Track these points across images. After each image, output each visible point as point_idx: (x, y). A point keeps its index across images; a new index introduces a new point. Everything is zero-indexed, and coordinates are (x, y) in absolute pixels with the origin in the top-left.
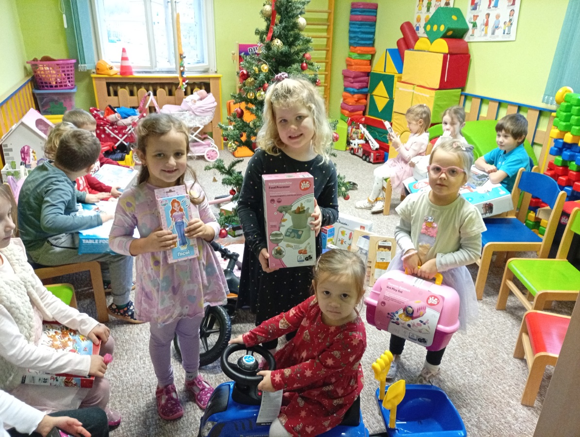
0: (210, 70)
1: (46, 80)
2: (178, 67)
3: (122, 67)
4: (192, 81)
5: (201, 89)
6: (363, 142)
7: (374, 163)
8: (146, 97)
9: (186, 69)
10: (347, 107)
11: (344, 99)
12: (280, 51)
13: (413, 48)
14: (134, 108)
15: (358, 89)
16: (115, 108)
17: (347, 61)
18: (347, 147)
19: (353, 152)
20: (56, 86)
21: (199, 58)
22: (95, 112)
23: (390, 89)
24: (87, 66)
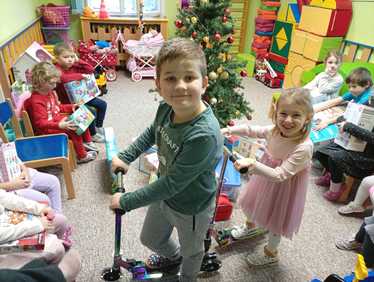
0: (161, 16)
1: (50, 21)
2: (139, 13)
3: (101, 12)
4: (148, 24)
5: (154, 29)
6: (265, 71)
7: (272, 88)
8: (116, 34)
9: (144, 15)
10: (256, 45)
11: (255, 40)
12: (207, 6)
13: (309, 4)
14: (108, 41)
15: (265, 33)
16: (95, 41)
17: (259, 11)
18: (254, 74)
19: (258, 78)
20: (56, 25)
21: (154, 7)
22: (82, 43)
23: (289, 34)
24: (78, 11)
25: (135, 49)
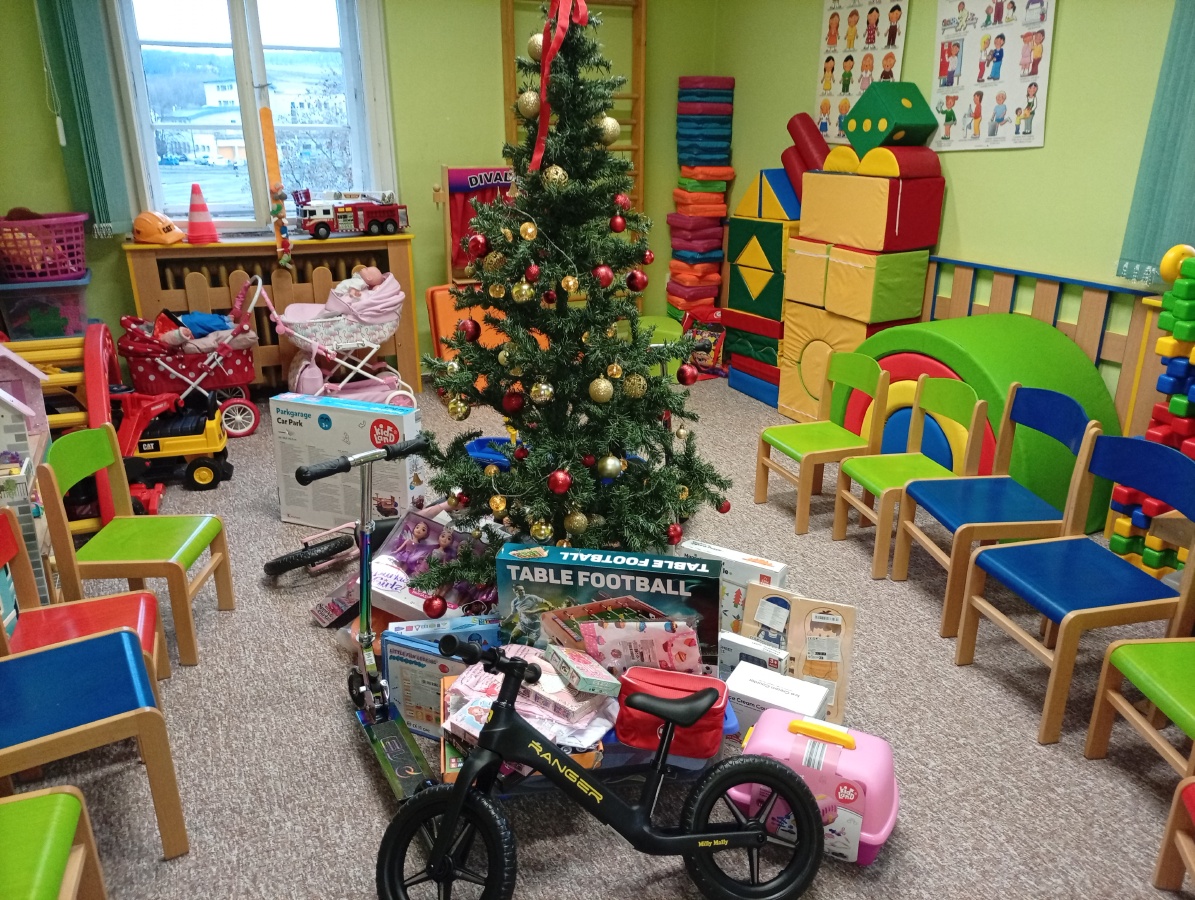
3: (192, 226)
5: (368, 265)
8: (247, 289)
10: (680, 290)
11: (674, 275)
12: (563, 191)
13: (821, 168)
14: (222, 312)
15: (701, 254)
16: (178, 314)
17: (675, 195)
20: (42, 274)
22: (134, 326)
23: (774, 253)
24: (115, 226)
25: (315, 331)
